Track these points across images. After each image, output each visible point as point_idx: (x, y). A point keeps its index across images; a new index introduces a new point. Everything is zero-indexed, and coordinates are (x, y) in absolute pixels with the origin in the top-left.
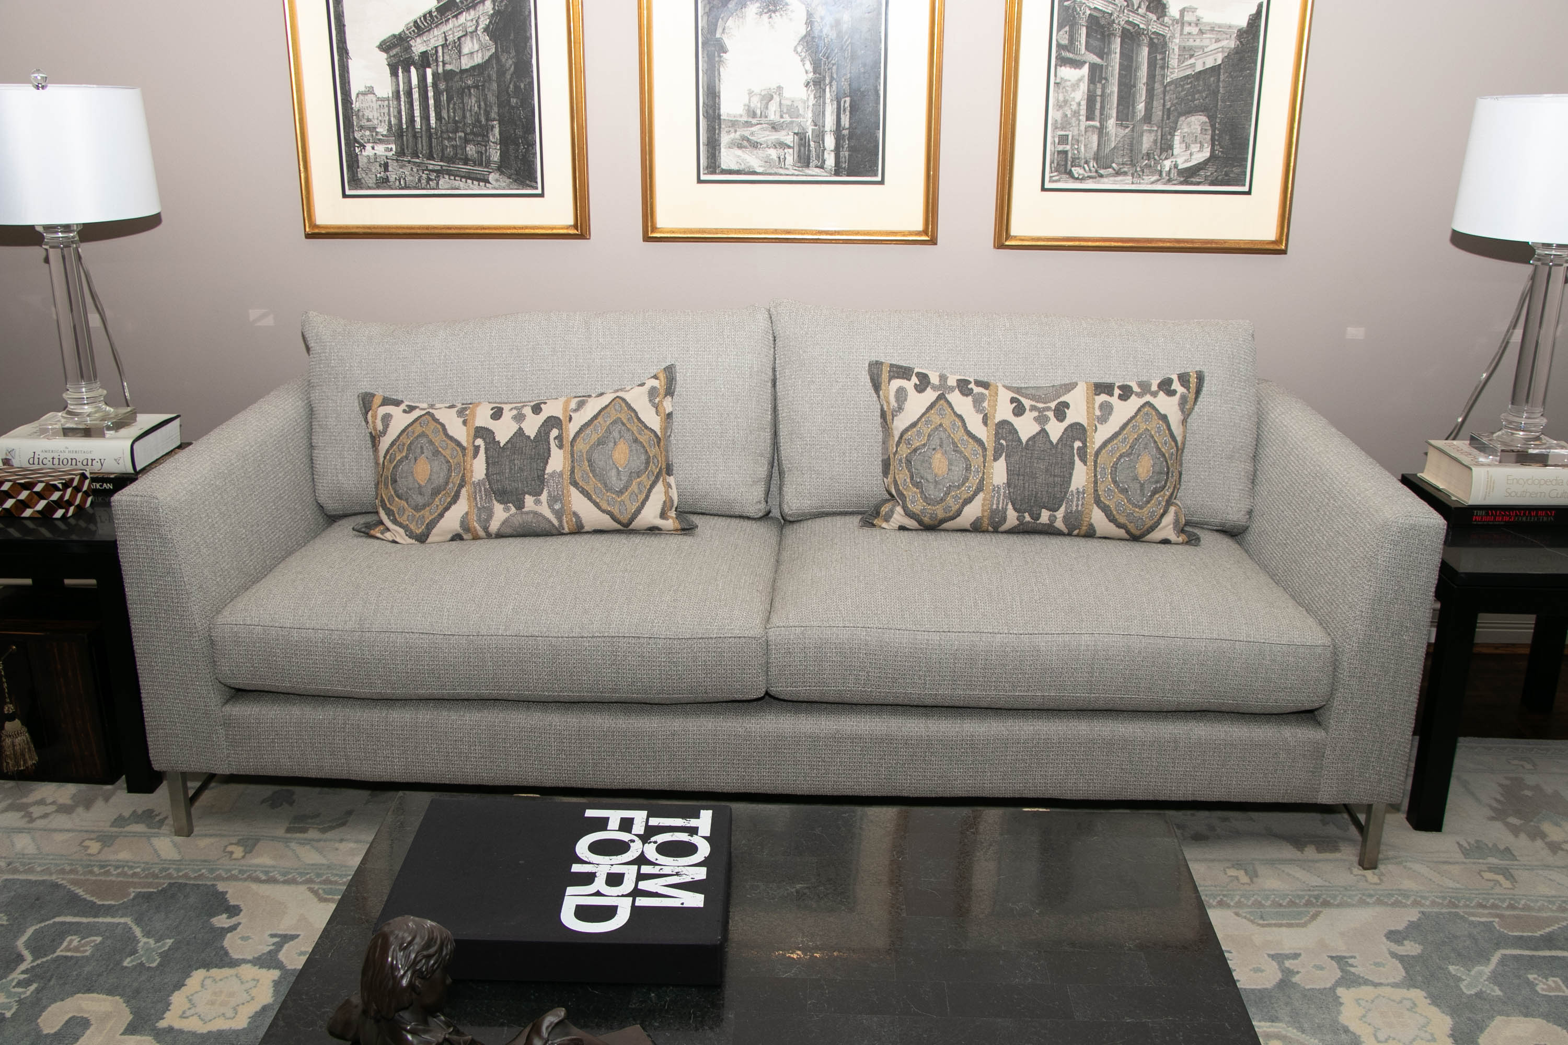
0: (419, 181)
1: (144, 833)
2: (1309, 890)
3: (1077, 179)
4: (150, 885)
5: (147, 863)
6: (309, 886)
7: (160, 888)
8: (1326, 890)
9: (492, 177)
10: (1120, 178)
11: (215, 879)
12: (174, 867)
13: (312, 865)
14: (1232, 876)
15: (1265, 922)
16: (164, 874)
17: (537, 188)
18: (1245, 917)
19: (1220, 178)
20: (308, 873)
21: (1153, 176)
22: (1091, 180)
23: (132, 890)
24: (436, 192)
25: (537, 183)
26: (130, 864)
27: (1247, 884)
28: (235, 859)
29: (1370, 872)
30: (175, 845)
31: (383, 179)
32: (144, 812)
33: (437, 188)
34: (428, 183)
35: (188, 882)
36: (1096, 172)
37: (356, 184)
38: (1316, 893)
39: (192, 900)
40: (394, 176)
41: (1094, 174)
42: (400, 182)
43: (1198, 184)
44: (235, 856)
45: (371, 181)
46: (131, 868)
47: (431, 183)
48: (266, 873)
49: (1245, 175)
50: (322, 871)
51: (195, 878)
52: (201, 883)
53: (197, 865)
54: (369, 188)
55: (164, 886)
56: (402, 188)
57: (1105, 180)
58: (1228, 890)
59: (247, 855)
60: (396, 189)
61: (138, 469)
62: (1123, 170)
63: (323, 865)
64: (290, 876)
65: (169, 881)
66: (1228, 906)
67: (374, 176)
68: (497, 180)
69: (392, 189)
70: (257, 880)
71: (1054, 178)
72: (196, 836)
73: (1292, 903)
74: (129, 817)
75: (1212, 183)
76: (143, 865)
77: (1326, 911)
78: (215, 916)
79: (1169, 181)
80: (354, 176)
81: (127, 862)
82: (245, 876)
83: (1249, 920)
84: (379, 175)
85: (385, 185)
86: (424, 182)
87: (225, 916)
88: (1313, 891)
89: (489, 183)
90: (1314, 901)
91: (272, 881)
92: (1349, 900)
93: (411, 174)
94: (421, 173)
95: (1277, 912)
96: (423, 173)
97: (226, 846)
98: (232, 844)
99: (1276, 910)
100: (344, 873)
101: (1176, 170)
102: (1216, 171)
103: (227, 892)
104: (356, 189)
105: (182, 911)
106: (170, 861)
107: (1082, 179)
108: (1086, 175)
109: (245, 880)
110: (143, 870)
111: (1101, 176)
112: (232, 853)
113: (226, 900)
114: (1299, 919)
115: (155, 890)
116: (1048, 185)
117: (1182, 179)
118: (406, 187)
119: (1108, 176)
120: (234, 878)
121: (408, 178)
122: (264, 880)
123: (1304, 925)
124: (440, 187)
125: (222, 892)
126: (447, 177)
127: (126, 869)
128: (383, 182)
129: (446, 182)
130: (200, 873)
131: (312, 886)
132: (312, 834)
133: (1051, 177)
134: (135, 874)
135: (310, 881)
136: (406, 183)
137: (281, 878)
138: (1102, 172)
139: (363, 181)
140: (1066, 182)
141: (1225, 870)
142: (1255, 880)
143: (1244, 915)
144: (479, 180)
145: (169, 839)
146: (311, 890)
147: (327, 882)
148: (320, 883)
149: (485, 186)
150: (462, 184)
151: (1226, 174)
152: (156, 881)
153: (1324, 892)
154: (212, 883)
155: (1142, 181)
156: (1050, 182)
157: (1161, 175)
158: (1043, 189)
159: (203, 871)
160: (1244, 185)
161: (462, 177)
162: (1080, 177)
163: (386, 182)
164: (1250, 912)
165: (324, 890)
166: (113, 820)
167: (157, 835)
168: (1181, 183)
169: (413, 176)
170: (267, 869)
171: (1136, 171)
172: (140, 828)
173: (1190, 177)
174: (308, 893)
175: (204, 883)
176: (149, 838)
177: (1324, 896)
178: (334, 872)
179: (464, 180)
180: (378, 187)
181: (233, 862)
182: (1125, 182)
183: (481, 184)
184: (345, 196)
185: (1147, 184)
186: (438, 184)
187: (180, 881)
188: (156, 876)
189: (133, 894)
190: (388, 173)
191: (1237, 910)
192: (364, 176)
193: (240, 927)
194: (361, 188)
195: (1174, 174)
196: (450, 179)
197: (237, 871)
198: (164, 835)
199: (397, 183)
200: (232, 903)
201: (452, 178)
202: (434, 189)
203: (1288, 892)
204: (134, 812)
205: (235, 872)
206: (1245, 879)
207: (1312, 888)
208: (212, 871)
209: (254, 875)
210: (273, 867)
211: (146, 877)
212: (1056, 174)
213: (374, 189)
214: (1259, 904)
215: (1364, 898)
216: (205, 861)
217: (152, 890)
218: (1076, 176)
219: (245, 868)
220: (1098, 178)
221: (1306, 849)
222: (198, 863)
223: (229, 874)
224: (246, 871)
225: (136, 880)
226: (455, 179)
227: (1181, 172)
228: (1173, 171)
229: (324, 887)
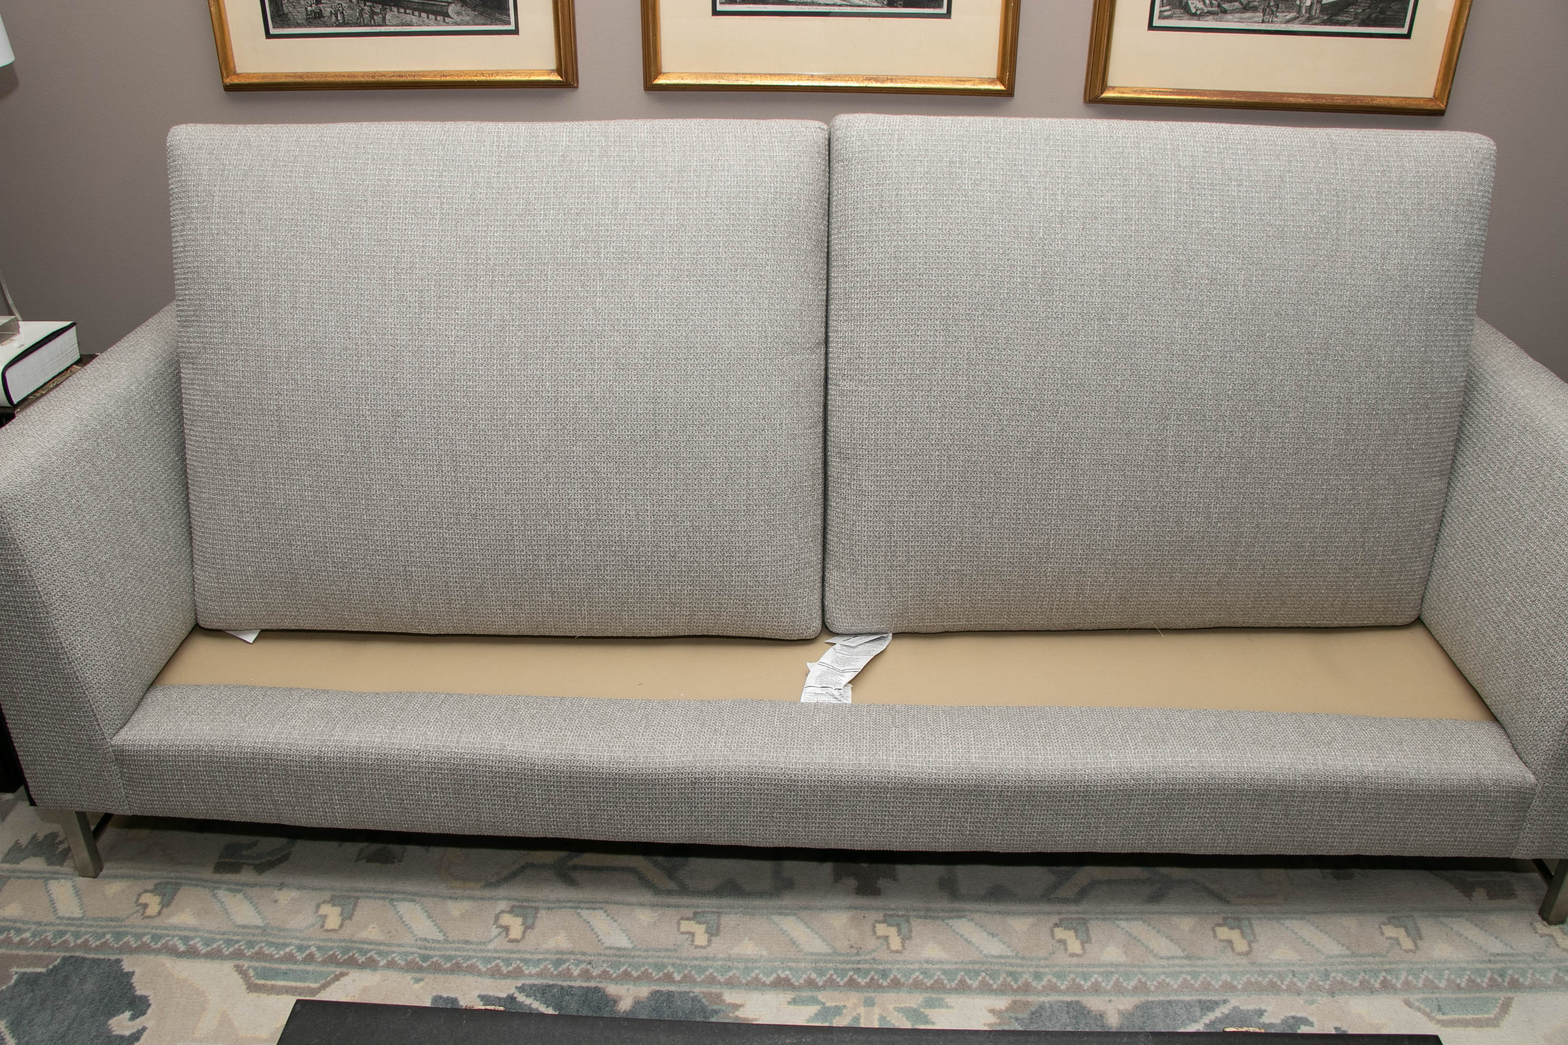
0: (361, 15)
1: (41, 872)
2: (1490, 961)
3: (1194, 15)
4: (39, 961)
5: (39, 923)
6: (236, 962)
7: (51, 967)
8: (1510, 961)
9: (451, 10)
10: (1247, 15)
11: (121, 950)
12: (73, 929)
13: (245, 927)
14: (1390, 938)
15: (1445, 1017)
16: (59, 941)
17: (509, 23)
18: (1419, 1009)
19: (1373, 16)
20: (237, 942)
21: (1289, 12)
22: (1211, 17)
23: (15, 969)
24: (383, 29)
25: (509, 15)
26: (18, 925)
27: (1411, 951)
28: (149, 917)
29: (1557, 927)
30: (77, 892)
31: (315, 13)
32: (46, 837)
33: (384, 24)
34: (372, 18)
35: (87, 956)
36: (1219, 6)
37: (282, 21)
38: (1499, 966)
39: (89, 987)
40: (329, 10)
41: (1215, 9)
42: (337, 17)
43: (1345, 24)
44: (149, 911)
45: (300, 16)
46: (19, 931)
47: (375, 17)
48: (185, 939)
49: (1406, 13)
50: (255, 938)
51: (97, 949)
52: (102, 957)
53: (101, 927)
54: (299, 25)
55: (56, 963)
56: (339, 25)
57: (1229, 17)
58: (1391, 963)
59: (165, 909)
60: (332, 26)
61: (15, 401)
62: (1252, 5)
63: (258, 927)
64: (215, 946)
65: (63, 954)
66: (1395, 990)
67: (303, 10)
68: (458, 13)
69: (327, 26)
70: (173, 952)
71: (1165, 14)
72: (106, 877)
73: (1473, 985)
74: (27, 846)
75: (1363, 24)
76: (34, 927)
77: (1521, 1000)
78: (114, 1016)
79: (1309, 20)
80: (278, 11)
81: (15, 921)
82: (159, 945)
83: (1424, 1013)
84: (309, 8)
85: (318, 21)
86: (366, 16)
87: (128, 1014)
88: (1495, 962)
89: (449, 16)
90: (1500, 980)
91: (192, 953)
92: (1542, 978)
93: (349, 7)
94: (362, 5)
95: (1456, 999)
96: (365, 5)
97: (140, 895)
98: (146, 891)
99: (1454, 996)
100: (282, 941)
101: (1319, 6)
102: (1369, 7)
103: (133, 973)
104: (282, 27)
105: (74, 1007)
106: (69, 919)
107: (1200, 15)
108: (1206, 10)
109: (159, 951)
110: (33, 935)
111: (1225, 12)
112: (145, 906)
113: (131, 987)
114: (1486, 1012)
115: (44, 970)
116: (1157, 22)
117: (1325, 17)
118: (345, 24)
119: (1233, 11)
120: (144, 949)
121: (347, 12)
122: (183, 952)
123: (1494, 1023)
124: (387, 22)
125: (127, 973)
126: (395, 9)
127: (12, 933)
128: (315, 18)
129: (393, 17)
130: (103, 940)
131: (241, 962)
132: (247, 876)
133: (1161, 12)
134: (23, 942)
135: (238, 955)
136: (344, 18)
137: (204, 950)
138: (1226, 6)
139: (290, 16)
140: (1180, 18)
141: (1380, 928)
142: (1420, 943)
143: (1417, 1004)
144: (436, 13)
145: (69, 884)
146: (238, 968)
147: (260, 956)
148: (251, 958)
149: (444, 21)
150: (414, 19)
151: (1382, 12)
152: (46, 953)
153: (1509, 965)
154: (117, 957)
155: (1275, 20)
156: (1159, 18)
157: (1299, 11)
158: (1151, 27)
159: (108, 936)
160: (1403, 26)
161: (414, 10)
162: (1198, 12)
163: (319, 18)
164: (1425, 999)
165: (255, 969)
166: (6, 850)
167: (55, 876)
168: (1324, 23)
169: (353, 9)
170: (186, 933)
171: (1269, 6)
172: (36, 864)
173: (1336, 15)
174: (235, 974)
175: (107, 957)
176: (47, 880)
177: (1510, 972)
178: (270, 939)
179: (416, 13)
180: (309, 24)
181: (147, 921)
182: (1254, 20)
183: (439, 18)
184: (269, 35)
185: (1281, 22)
186: (384, 19)
187: (77, 954)
188: (48, 946)
189: (15, 977)
190: (321, 6)
191: (1407, 996)
192: (291, 9)
193: (145, 1034)
194: (289, 26)
195: (1316, 11)
196: (399, 12)
197: (149, 936)
198: (66, 876)
199: (334, 19)
200: (138, 993)
201: (402, 10)
202: (379, 25)
203: (1463, 965)
204: (34, 837)
205: (146, 939)
206: (1407, 944)
207: (1492, 958)
208: (118, 936)
209: (171, 943)
210: (196, 930)
211: (35, 947)
212: (1167, 8)
213: (305, 26)
214: (1431, 986)
215: (1561, 975)
216: (112, 920)
217: (39, 970)
218: (1193, 11)
219: (159, 932)
220: (1220, 15)
221: (1474, 894)
222: (102, 923)
223: (139, 943)
224: (161, 937)
225: (22, 952)
226: (405, 13)
227: (1325, 8)
228: (1315, 7)
229: (257, 964)
